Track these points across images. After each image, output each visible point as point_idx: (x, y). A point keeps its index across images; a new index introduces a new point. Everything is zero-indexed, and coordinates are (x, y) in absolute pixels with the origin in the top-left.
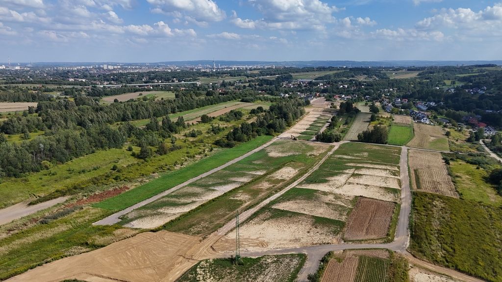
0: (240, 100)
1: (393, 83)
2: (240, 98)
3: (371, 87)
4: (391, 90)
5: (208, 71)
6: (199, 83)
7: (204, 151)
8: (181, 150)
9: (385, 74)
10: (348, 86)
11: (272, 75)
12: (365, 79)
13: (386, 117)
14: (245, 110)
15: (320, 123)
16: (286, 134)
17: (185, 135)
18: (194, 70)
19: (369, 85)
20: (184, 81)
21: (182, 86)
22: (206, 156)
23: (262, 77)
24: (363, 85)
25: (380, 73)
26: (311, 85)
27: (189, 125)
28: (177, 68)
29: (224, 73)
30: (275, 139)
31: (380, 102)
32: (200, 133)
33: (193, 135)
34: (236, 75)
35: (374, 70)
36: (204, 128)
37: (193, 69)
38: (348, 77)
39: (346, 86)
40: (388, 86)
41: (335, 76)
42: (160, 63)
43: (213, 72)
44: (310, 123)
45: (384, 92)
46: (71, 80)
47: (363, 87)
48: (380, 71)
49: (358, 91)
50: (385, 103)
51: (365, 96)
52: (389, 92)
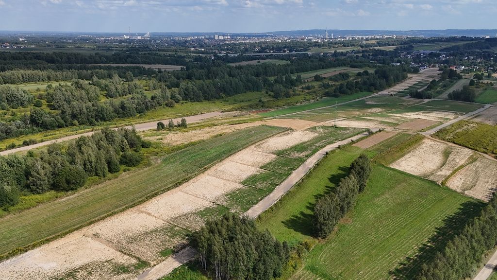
0: (349, 66)
2: (349, 64)
5: (320, 41)
6: (309, 53)
7: (316, 98)
8: (300, 96)
11: (390, 45)
13: (486, 82)
14: (352, 73)
15: (419, 85)
16: (385, 92)
17: (302, 88)
18: (305, 41)
20: (295, 51)
21: (293, 56)
22: (318, 100)
23: (378, 47)
26: (431, 56)
27: (305, 82)
28: (286, 38)
29: (336, 43)
30: (374, 95)
32: (314, 87)
33: (308, 88)
34: (350, 45)
36: (316, 84)
37: (303, 39)
39: (472, 58)
41: (465, 48)
42: (267, 33)
43: (325, 42)
44: (410, 85)
46: (192, 49)
47: (492, 59)
49: (484, 63)
51: (488, 67)
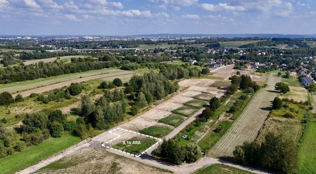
1: (313, 51)
3: (290, 55)
4: (311, 58)
6: (137, 49)
9: (305, 44)
10: (266, 54)
12: (286, 47)
15: (191, 107)
19: (288, 53)
20: (127, 48)
23: (193, 45)
24: (281, 53)
25: (301, 42)
26: (231, 52)
29: (164, 42)
31: (297, 71)
34: (173, 43)
35: (296, 40)
38: (269, 46)
39: (265, 53)
40: (308, 54)
41: (258, 45)
45: (304, 60)
47: (281, 54)
48: (301, 41)
49: (276, 58)
50: (303, 73)
51: (281, 64)
52: (308, 60)
